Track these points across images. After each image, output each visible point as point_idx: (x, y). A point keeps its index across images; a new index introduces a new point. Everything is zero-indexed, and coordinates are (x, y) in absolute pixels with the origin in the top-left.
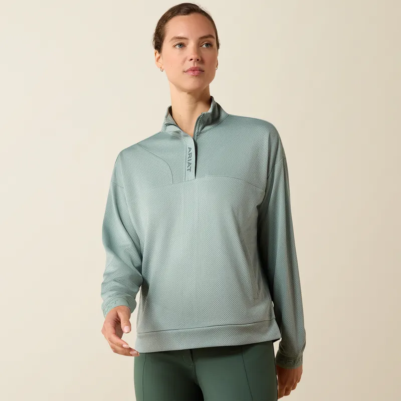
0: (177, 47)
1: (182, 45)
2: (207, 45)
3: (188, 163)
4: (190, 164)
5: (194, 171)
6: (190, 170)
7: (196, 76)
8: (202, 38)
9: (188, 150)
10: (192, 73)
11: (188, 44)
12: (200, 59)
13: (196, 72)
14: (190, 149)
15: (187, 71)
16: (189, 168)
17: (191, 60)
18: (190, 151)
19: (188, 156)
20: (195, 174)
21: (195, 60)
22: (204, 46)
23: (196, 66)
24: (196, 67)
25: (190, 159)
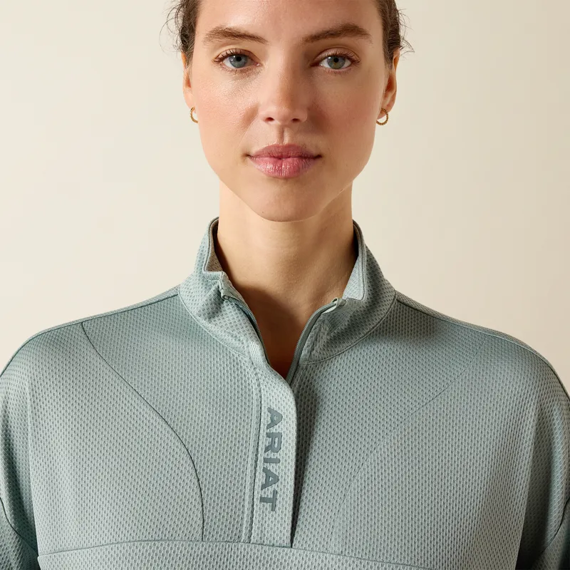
0: (227, 63)
1: (244, 60)
2: (335, 59)
3: (265, 470)
4: (271, 479)
5: (290, 515)
6: (272, 501)
7: (286, 179)
8: (315, 38)
9: (266, 419)
10: (270, 166)
11: (265, 56)
12: (303, 116)
13: (287, 165)
14: (275, 418)
15: (258, 156)
16: (268, 493)
17: (270, 119)
18: (273, 423)
19: (264, 441)
20: (293, 535)
21: (284, 119)
22: (325, 64)
23: (287, 140)
24: (289, 146)
25: (271, 455)
